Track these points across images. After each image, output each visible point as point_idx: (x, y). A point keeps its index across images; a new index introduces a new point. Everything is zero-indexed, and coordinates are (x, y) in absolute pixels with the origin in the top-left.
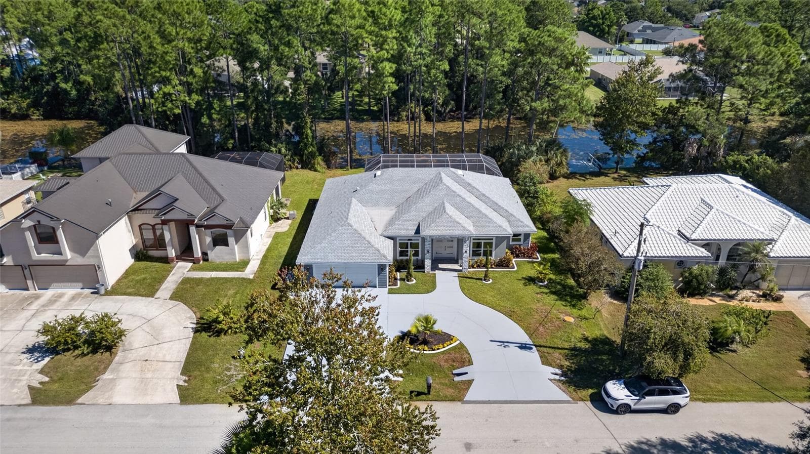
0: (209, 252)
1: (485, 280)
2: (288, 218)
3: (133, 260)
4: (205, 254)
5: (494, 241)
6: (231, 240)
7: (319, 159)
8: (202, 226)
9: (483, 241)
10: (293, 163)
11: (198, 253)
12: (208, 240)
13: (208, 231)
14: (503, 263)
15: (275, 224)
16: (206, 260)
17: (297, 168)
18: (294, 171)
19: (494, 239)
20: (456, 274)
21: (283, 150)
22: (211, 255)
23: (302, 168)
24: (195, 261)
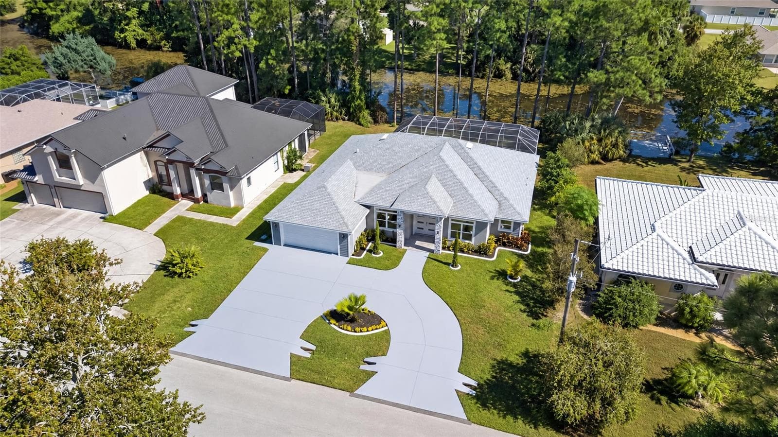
0: (208, 194)
1: (452, 266)
2: (303, 170)
3: (147, 193)
4: (205, 196)
5: (474, 225)
6: (226, 186)
7: (366, 113)
8: (201, 170)
9: (462, 224)
10: (341, 115)
11: (199, 194)
12: (207, 182)
13: (207, 175)
14: (481, 251)
15: (288, 174)
16: (206, 201)
17: (344, 120)
18: (341, 122)
19: (475, 223)
20: (427, 254)
21: (333, 100)
22: (210, 196)
23: (349, 120)
24: (196, 201)
